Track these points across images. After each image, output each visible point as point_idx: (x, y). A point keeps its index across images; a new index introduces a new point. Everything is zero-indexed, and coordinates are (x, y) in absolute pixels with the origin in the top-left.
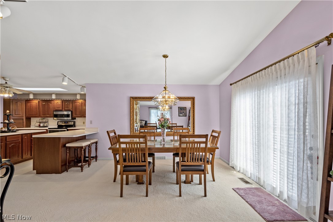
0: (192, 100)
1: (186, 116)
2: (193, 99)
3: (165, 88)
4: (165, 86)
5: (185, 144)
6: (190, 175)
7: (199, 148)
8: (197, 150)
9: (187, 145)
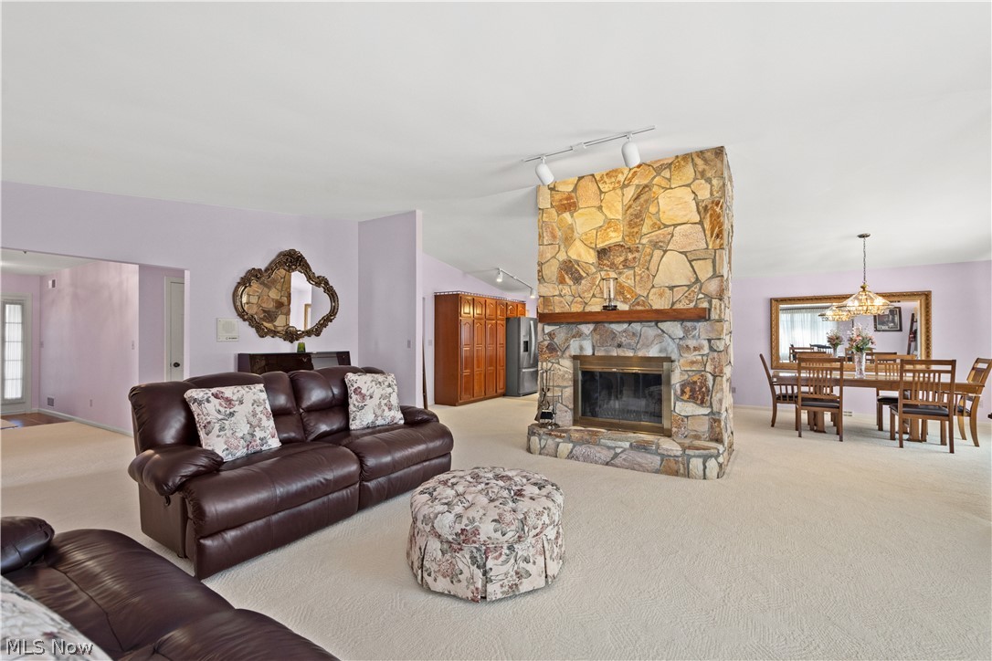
0: (923, 298)
1: (901, 330)
2: (926, 296)
3: (863, 288)
4: (862, 284)
5: (911, 375)
6: (920, 421)
7: (927, 384)
8: (924, 385)
9: (914, 377)
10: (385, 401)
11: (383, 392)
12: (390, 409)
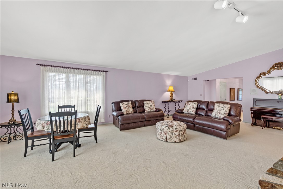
10: (219, 111)
11: (220, 109)
12: (219, 114)
